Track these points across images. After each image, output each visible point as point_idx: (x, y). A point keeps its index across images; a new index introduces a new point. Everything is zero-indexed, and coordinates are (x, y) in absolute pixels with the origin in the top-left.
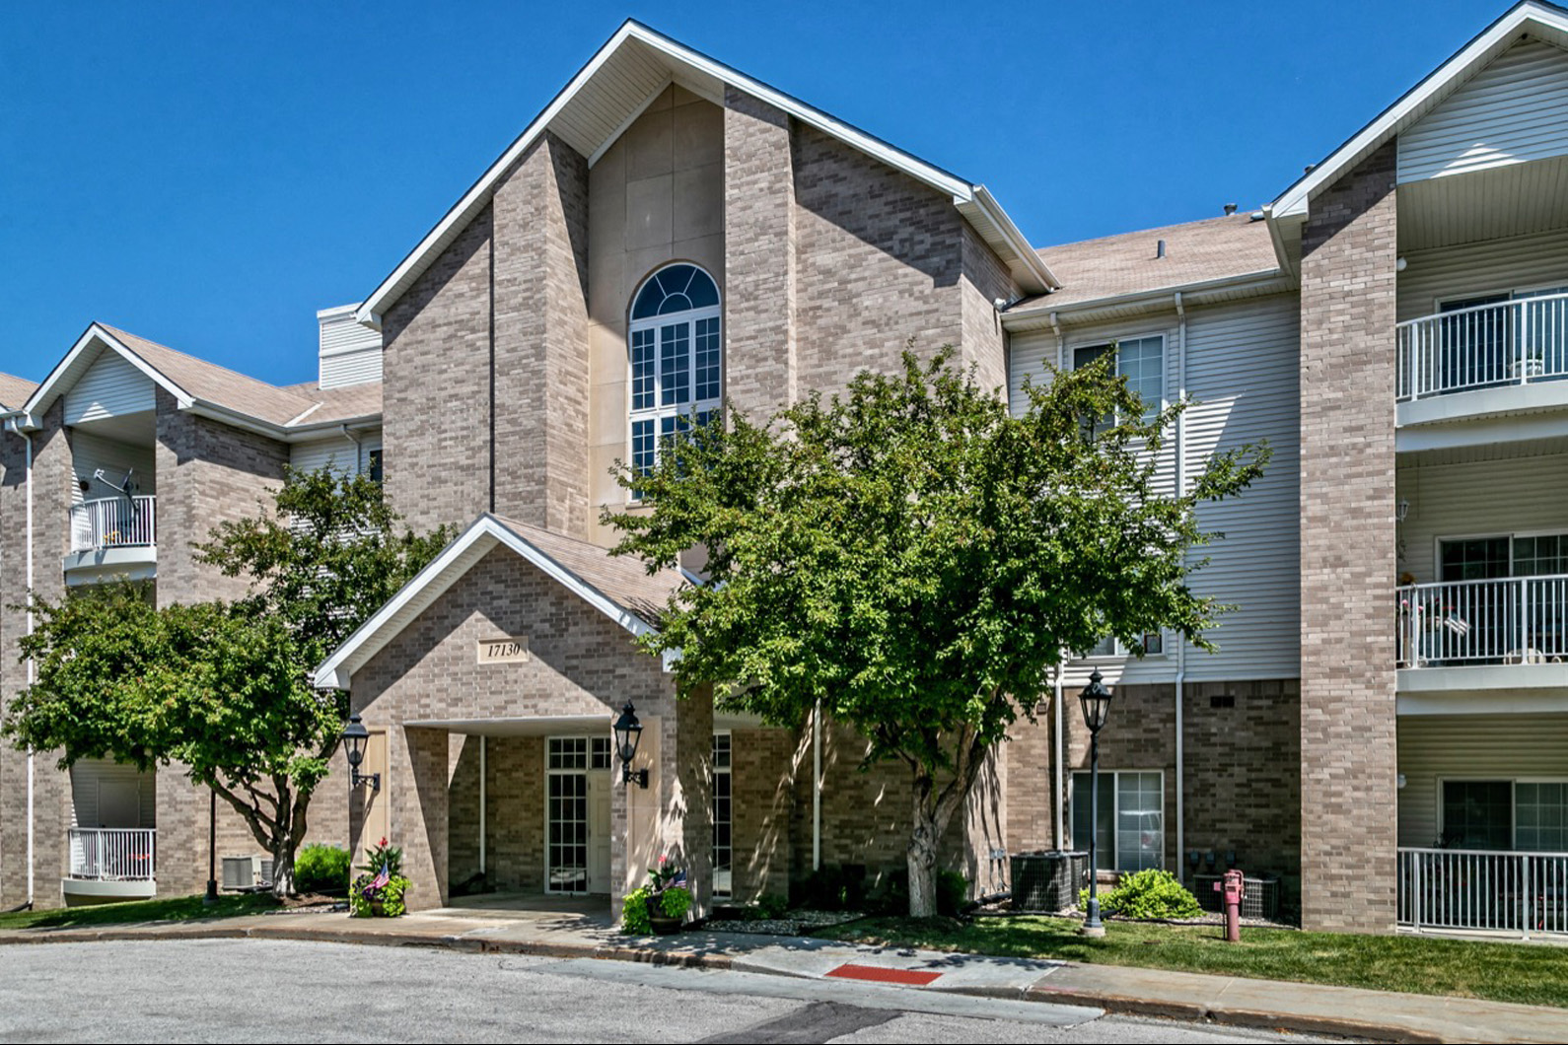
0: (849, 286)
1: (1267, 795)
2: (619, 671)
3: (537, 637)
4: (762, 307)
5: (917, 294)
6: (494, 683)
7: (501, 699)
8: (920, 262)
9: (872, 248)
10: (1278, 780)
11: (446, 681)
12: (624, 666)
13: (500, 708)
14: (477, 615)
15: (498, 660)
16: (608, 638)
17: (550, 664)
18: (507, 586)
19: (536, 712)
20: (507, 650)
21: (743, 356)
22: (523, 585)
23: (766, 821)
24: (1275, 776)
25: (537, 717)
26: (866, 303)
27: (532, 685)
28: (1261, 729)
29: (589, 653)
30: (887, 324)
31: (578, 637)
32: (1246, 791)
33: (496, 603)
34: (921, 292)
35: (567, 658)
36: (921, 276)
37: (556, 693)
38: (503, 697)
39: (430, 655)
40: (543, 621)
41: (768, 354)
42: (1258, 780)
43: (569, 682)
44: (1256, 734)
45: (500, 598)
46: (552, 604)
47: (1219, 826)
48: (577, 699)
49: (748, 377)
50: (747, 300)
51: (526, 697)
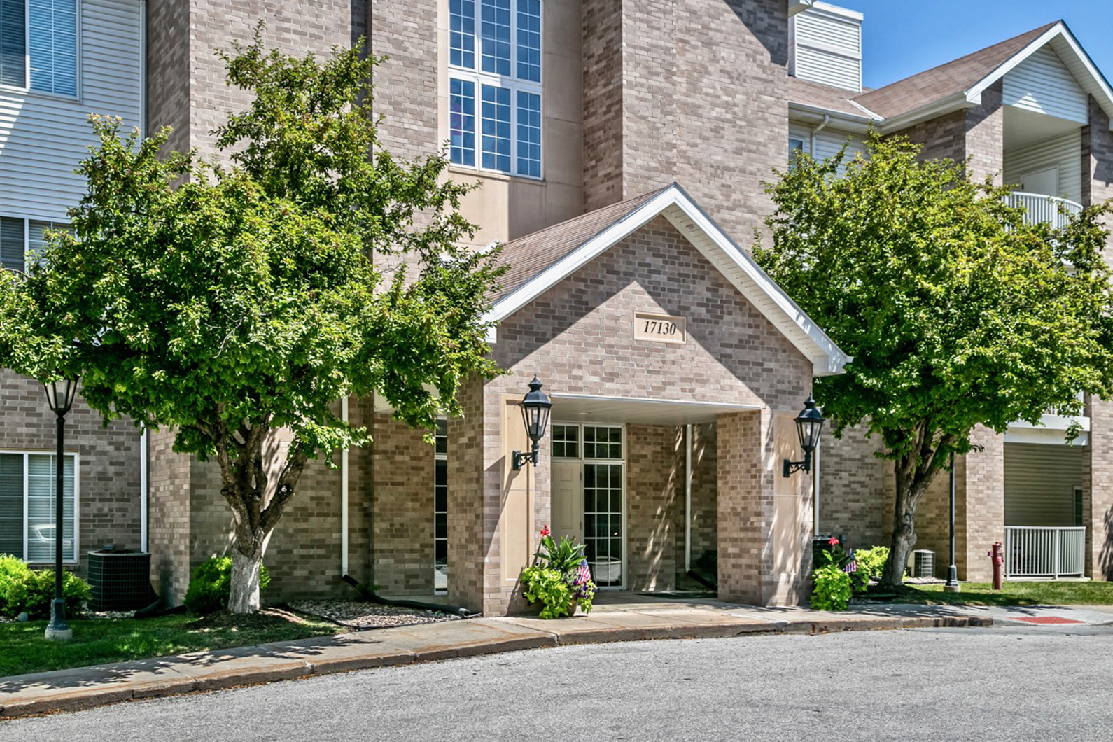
0: (711, 33)
1: (858, 493)
2: (768, 365)
3: (694, 320)
4: (654, 24)
5: (759, 62)
6: (653, 361)
7: (658, 380)
8: (761, 36)
9: (727, 7)
10: (863, 482)
11: (601, 352)
12: (771, 361)
13: (658, 390)
14: (635, 286)
15: (653, 337)
16: (758, 332)
17: (708, 349)
18: (665, 262)
19: (694, 397)
20: (663, 329)
21: (638, 64)
22: (681, 264)
23: (659, 511)
24: (863, 479)
25: (694, 402)
26: (723, 54)
27: (688, 369)
28: (855, 445)
29: (742, 344)
30: (738, 79)
31: (732, 327)
32: (848, 490)
33: (655, 277)
34: (762, 62)
35: (723, 345)
36: (762, 49)
37: (712, 380)
38: (661, 378)
39: (582, 321)
40: (700, 305)
41: (659, 70)
42: (854, 482)
43: (724, 369)
44: (853, 449)
45: (658, 272)
46: (708, 289)
47: (835, 515)
48: (731, 387)
49: (642, 85)
50: (641, 11)
51: (683, 380)
